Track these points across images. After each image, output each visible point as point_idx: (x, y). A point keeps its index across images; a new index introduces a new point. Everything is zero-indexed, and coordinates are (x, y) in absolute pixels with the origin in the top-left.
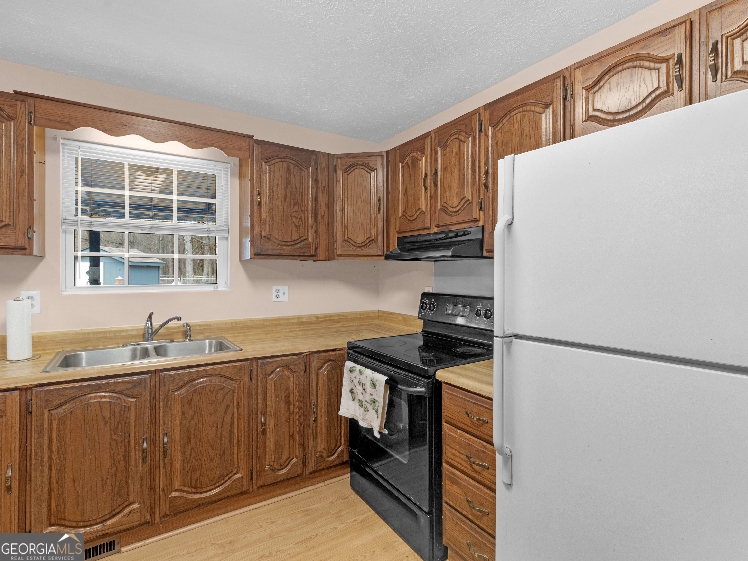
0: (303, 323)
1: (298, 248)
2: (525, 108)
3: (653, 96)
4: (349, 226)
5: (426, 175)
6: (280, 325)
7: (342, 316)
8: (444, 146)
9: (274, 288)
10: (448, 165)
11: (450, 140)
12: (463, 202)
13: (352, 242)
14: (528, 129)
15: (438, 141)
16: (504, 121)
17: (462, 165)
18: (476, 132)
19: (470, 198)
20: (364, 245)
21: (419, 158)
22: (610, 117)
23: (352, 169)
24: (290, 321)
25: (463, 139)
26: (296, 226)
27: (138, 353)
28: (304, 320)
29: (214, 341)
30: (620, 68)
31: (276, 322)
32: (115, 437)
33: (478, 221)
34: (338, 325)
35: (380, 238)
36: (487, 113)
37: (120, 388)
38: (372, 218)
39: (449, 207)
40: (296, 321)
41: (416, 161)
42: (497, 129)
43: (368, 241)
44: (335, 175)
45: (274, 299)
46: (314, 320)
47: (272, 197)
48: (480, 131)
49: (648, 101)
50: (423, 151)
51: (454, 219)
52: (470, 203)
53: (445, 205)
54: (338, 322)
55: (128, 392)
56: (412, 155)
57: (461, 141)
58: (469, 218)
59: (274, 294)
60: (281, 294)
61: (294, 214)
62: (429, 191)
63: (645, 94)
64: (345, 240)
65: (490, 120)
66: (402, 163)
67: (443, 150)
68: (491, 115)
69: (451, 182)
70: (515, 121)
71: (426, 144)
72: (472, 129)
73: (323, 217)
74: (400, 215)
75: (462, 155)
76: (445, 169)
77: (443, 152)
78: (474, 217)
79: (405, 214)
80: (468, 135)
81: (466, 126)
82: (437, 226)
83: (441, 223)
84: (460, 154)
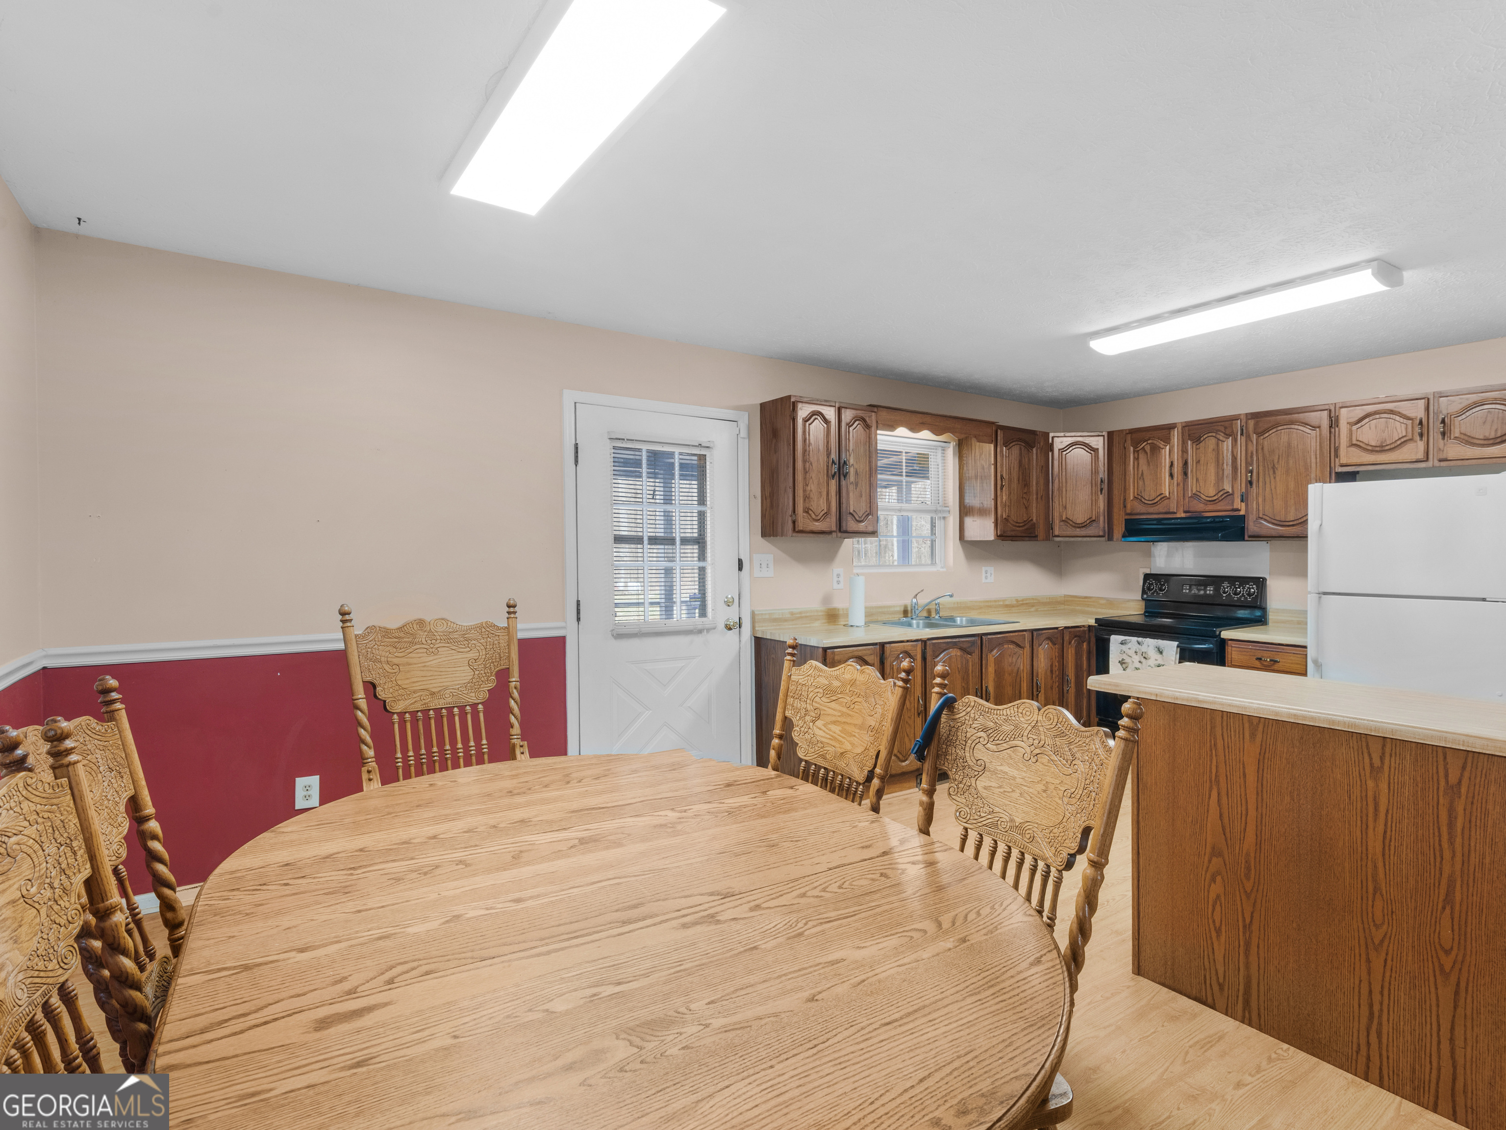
0: (1007, 606)
1: (1026, 529)
2: (1293, 426)
3: (1403, 440)
4: (1067, 506)
5: (1172, 465)
6: (990, 607)
7: (1036, 599)
8: (1197, 440)
9: (984, 569)
10: (1203, 458)
11: (1205, 437)
12: (1221, 493)
13: (1071, 523)
14: (1296, 444)
15: (1189, 435)
16: (1270, 432)
17: (1221, 462)
18: (1237, 435)
19: (1230, 491)
20: (1083, 526)
21: (1162, 446)
22: (1370, 448)
23: (1071, 449)
24: (997, 603)
25: (1221, 438)
26: (1026, 508)
27: (921, 625)
28: (1007, 603)
29: (964, 619)
30: (1377, 416)
31: (987, 604)
32: (963, 685)
33: (1240, 510)
34: (1033, 609)
35: (1102, 518)
36: (1251, 423)
37: (965, 646)
38: (1094, 498)
39: (1202, 496)
40: (1001, 603)
41: (1155, 449)
42: (1262, 437)
43: (1088, 522)
44: (1050, 453)
45: (984, 580)
46: (1015, 603)
47: (1010, 480)
48: (1242, 434)
49: (1399, 442)
50: (1167, 440)
51: (1210, 507)
52: (1229, 495)
53: (1198, 494)
54: (1033, 606)
55: (968, 650)
56: (1149, 442)
57: (1219, 439)
58: (1230, 508)
59: (984, 575)
60: (989, 575)
61: (1024, 496)
62: (1175, 479)
63: (1397, 439)
64: (1063, 521)
65: (1255, 429)
66: (1135, 448)
67: (1195, 444)
68: (1256, 425)
69: (1206, 474)
70: (1282, 434)
71: (1172, 435)
72: (1233, 432)
73: (1042, 497)
74: (1132, 498)
75: (1221, 452)
76: (1198, 462)
77: (1194, 446)
78: (1235, 507)
79: (1139, 497)
80: (1228, 436)
81: (1226, 428)
82: (1185, 512)
83: (1192, 509)
84: (1217, 451)
